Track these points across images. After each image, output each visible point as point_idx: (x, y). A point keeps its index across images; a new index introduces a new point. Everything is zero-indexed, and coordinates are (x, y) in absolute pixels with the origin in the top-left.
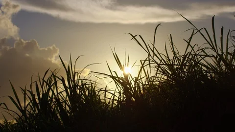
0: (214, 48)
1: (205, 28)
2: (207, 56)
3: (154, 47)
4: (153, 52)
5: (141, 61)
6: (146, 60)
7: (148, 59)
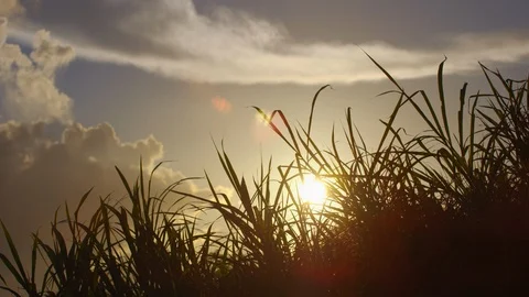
0: (442, 137)
1: (423, 92)
2: (427, 154)
3: (309, 139)
4: (306, 147)
5: (279, 168)
6: (291, 166)
7: (295, 164)
